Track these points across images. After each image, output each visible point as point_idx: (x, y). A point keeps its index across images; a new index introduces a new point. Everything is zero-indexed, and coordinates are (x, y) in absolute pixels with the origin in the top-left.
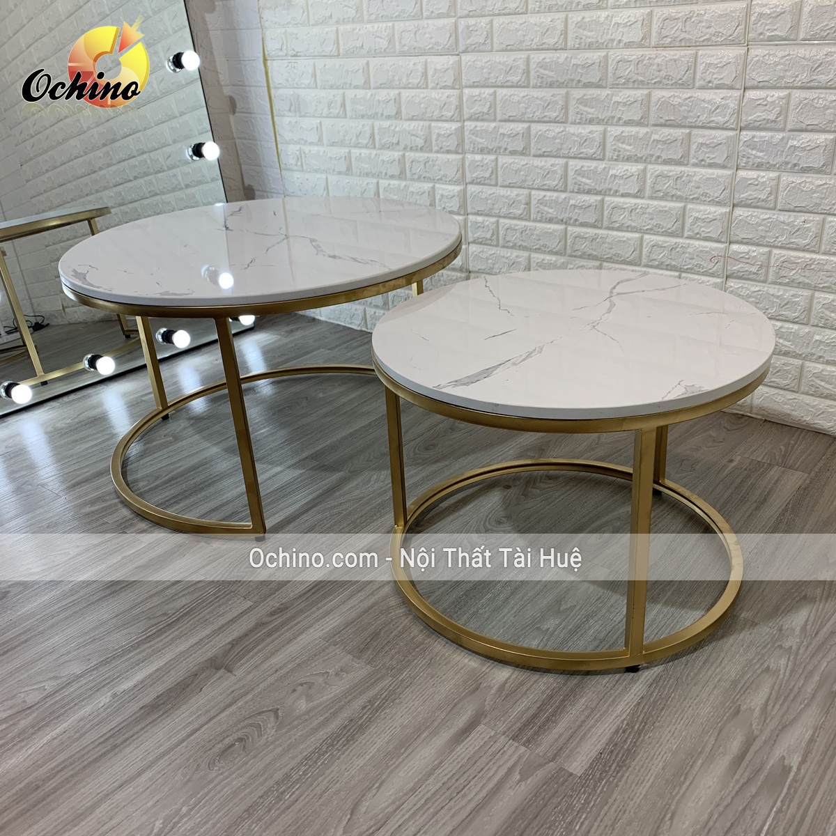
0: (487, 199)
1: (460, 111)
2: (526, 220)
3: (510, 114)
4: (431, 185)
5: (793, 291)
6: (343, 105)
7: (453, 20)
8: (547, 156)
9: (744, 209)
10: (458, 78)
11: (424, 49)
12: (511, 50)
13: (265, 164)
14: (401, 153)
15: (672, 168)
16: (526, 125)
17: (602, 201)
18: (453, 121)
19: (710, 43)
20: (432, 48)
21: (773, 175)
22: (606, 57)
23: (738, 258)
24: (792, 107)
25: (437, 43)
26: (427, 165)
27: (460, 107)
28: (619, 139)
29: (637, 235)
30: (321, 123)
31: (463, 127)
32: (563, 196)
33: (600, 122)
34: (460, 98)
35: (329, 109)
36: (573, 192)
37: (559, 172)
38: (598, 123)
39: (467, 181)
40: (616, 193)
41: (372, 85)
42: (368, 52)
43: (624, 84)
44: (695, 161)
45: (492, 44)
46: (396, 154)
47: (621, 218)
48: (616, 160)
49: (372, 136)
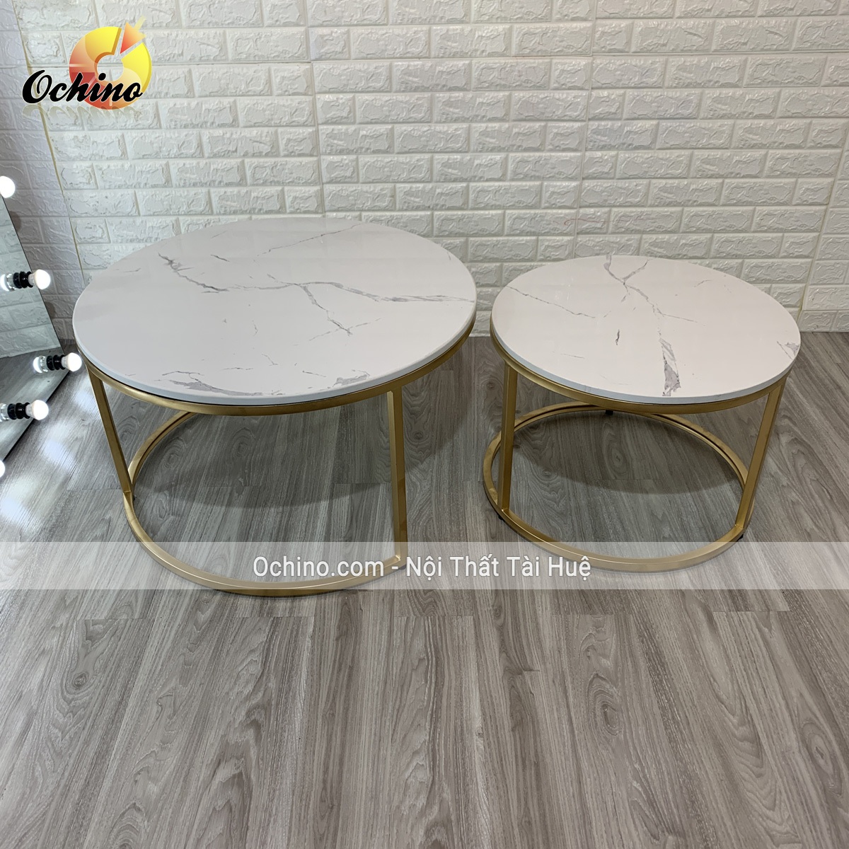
0: (348, 196)
1: (314, 117)
2: (392, 210)
3: (372, 117)
4: (280, 188)
5: (626, 237)
6: (157, 115)
7: (302, 29)
8: (413, 152)
9: (590, 181)
10: (310, 85)
11: (268, 57)
12: (371, 59)
13: (36, 186)
14: (240, 160)
15: (532, 154)
16: (390, 126)
17: (468, 187)
18: (307, 126)
19: (562, 54)
20: (278, 56)
21: (613, 153)
22: (470, 65)
23: (585, 219)
24: (626, 102)
25: (285, 52)
26: (274, 170)
27: (313, 113)
28: (485, 133)
29: (500, 212)
30: (123, 136)
31: (317, 131)
32: (430, 186)
33: (464, 120)
34: (313, 104)
35: (137, 121)
36: (439, 181)
37: (425, 166)
38: (463, 121)
39: (324, 180)
40: (481, 179)
41: (197, 95)
42: (190, 59)
43: (488, 87)
44: (551, 147)
45: (349, 53)
46: (234, 162)
47: (487, 199)
48: (480, 152)
49: (200, 145)
